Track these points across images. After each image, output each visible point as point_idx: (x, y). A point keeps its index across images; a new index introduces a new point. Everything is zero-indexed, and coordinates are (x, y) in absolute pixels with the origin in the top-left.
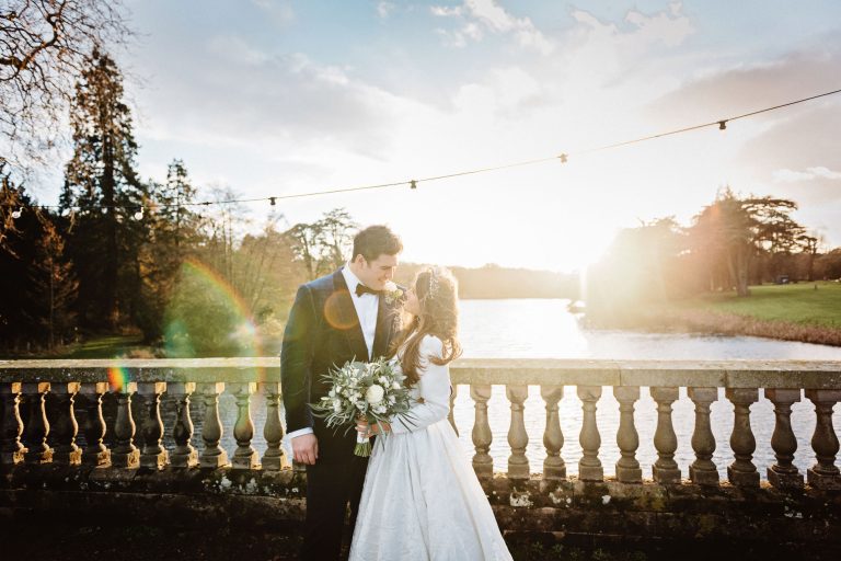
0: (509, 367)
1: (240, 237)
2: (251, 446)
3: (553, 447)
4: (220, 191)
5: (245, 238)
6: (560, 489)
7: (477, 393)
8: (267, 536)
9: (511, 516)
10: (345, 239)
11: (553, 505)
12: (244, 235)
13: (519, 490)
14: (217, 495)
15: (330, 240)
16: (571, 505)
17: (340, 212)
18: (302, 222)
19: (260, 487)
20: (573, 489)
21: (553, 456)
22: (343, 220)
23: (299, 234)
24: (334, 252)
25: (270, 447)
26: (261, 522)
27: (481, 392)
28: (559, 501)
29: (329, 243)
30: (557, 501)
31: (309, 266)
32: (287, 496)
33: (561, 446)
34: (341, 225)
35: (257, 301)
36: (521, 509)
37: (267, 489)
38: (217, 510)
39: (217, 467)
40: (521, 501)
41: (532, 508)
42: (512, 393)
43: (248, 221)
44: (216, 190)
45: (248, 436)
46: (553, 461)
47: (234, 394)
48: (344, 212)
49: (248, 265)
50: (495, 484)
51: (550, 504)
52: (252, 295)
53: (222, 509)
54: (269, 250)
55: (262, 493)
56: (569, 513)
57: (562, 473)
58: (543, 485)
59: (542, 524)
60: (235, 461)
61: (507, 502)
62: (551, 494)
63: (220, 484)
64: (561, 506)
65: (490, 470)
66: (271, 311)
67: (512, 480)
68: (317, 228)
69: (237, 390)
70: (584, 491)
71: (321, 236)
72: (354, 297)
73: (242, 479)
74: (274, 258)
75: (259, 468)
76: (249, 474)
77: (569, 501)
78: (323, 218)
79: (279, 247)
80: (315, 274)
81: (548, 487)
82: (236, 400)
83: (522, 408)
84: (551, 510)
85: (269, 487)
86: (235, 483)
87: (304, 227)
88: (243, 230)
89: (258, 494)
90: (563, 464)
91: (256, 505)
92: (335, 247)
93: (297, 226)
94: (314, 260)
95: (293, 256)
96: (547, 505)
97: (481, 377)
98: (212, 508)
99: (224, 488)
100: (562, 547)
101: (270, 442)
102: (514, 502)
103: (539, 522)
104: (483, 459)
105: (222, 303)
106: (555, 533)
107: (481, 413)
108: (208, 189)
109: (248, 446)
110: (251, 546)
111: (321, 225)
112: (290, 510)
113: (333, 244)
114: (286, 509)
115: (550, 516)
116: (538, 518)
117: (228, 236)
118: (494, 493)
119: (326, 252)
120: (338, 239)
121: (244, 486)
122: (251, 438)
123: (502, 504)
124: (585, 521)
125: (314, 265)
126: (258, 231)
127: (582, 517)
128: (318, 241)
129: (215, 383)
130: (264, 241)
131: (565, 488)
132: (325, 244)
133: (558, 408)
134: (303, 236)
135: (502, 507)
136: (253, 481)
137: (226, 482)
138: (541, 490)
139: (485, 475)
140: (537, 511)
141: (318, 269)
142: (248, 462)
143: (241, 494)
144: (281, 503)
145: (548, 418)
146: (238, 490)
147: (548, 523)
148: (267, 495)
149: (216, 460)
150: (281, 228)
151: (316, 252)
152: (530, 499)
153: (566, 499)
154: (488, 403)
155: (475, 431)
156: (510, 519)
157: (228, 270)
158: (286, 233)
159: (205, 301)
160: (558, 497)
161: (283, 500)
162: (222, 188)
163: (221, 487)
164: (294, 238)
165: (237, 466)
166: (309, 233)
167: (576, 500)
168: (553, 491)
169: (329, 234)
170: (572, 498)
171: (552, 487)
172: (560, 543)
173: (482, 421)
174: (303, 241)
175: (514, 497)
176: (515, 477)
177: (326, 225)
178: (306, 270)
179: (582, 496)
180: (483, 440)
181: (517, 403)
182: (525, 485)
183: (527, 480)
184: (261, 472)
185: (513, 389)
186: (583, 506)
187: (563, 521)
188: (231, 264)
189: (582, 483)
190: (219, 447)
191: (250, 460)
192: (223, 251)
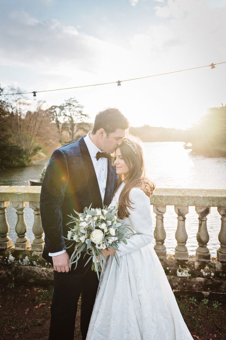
0: (177, 195)
1: (25, 112)
2: (26, 237)
3: (203, 242)
4: (14, 89)
5: (27, 113)
6: (207, 267)
7: (158, 210)
8: (35, 289)
9: (178, 282)
10: (75, 113)
11: (203, 277)
12: (26, 111)
13: (182, 267)
14: (7, 265)
15: (68, 113)
16: (214, 277)
17: (72, 100)
18: (55, 105)
19: (31, 261)
20: (215, 268)
21: (202, 247)
22: (74, 104)
23: (53, 111)
24: (70, 119)
25: (36, 238)
26: (32, 281)
27: (160, 209)
28: (207, 274)
29: (68, 115)
30: (205, 274)
31: (58, 126)
32: (46, 267)
33: (207, 242)
34: (74, 106)
35: (33, 144)
36: (184, 279)
37: (35, 263)
38: (7, 273)
39: (6, 249)
40: (185, 273)
41: (190, 278)
42: (179, 210)
43: (28, 104)
44: (12, 89)
45: (24, 231)
46: (203, 250)
47: (15, 208)
48: (75, 99)
49: (28, 126)
50: (168, 263)
51: (201, 275)
52: (31, 140)
53: (10, 273)
54: (38, 119)
55: (32, 265)
56: (212, 281)
57: (208, 257)
58: (197, 264)
59: (196, 287)
60: (17, 246)
61: (175, 274)
62: (202, 270)
63: (8, 259)
64: (208, 277)
65: (164, 254)
66: (40, 149)
67: (178, 260)
68: (62, 108)
69: (16, 205)
70: (222, 268)
71: (63, 111)
72: (94, 160)
73: (21, 256)
74: (41, 122)
75: (30, 249)
76: (24, 253)
77: (213, 274)
78: (65, 103)
79: (43, 117)
80: (61, 130)
81: (200, 266)
82: (16, 211)
83: (184, 219)
84: (201, 279)
85: (36, 261)
86: (17, 259)
87: (56, 107)
88: (26, 109)
89: (30, 265)
90: (208, 252)
91: (29, 271)
92: (71, 117)
93: (52, 107)
94: (60, 123)
95: (51, 121)
96: (199, 276)
97: (160, 201)
98: (4, 272)
99: (11, 261)
100: (207, 300)
101: (36, 235)
102: (179, 274)
103: (194, 286)
104: (160, 248)
105: (16, 145)
106: (204, 292)
107: (160, 221)
108: (9, 88)
109: (23, 237)
110: (26, 296)
111: (64, 106)
112: (49, 275)
113: (70, 115)
114: (46, 274)
115: (201, 283)
116: (193, 283)
117: (18, 112)
118: (168, 268)
119: (67, 119)
120: (72, 113)
121: (22, 261)
122: (25, 232)
123: (172, 275)
124: (222, 286)
125: (61, 126)
126: (33, 109)
127: (220, 284)
128: (62, 114)
129: (4, 202)
130: (36, 114)
131: (210, 267)
132: (66, 115)
133: (206, 219)
134: (55, 111)
135: (172, 277)
136: (27, 258)
137: (11, 258)
138: (196, 268)
139: (162, 257)
140: (193, 280)
141: (62, 128)
142: (24, 246)
143: (21, 265)
144: (43, 270)
145: (200, 225)
146: (19, 263)
147: (199, 287)
148: (35, 266)
149: (6, 245)
150: (45, 108)
151: (61, 120)
152: (189, 273)
153: (211, 273)
154: (164, 215)
155: (156, 231)
156: (177, 284)
157: (19, 128)
158: (47, 110)
159: (8, 144)
160: (206, 272)
161: (44, 269)
162: (15, 88)
163: (9, 261)
164: (51, 113)
165: (18, 249)
166: (58, 110)
167: (217, 274)
168: (203, 268)
169: (67, 110)
170: (215, 273)
171: (203, 265)
172: (207, 298)
173: (160, 226)
174: (55, 114)
175: (180, 271)
176: (179, 259)
177: (66, 106)
178: (57, 128)
179: (220, 272)
180: (160, 237)
181: (181, 215)
182: (186, 264)
183: (187, 261)
184: (31, 252)
185: (180, 208)
186: (221, 278)
187: (208, 286)
188: (20, 125)
189: (220, 264)
190: (8, 237)
191: (25, 245)
192: (16, 119)
